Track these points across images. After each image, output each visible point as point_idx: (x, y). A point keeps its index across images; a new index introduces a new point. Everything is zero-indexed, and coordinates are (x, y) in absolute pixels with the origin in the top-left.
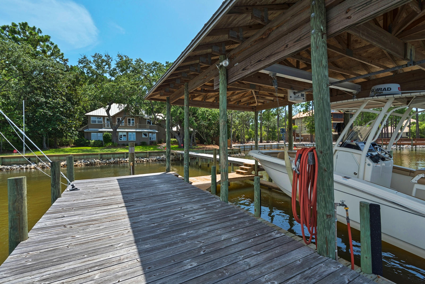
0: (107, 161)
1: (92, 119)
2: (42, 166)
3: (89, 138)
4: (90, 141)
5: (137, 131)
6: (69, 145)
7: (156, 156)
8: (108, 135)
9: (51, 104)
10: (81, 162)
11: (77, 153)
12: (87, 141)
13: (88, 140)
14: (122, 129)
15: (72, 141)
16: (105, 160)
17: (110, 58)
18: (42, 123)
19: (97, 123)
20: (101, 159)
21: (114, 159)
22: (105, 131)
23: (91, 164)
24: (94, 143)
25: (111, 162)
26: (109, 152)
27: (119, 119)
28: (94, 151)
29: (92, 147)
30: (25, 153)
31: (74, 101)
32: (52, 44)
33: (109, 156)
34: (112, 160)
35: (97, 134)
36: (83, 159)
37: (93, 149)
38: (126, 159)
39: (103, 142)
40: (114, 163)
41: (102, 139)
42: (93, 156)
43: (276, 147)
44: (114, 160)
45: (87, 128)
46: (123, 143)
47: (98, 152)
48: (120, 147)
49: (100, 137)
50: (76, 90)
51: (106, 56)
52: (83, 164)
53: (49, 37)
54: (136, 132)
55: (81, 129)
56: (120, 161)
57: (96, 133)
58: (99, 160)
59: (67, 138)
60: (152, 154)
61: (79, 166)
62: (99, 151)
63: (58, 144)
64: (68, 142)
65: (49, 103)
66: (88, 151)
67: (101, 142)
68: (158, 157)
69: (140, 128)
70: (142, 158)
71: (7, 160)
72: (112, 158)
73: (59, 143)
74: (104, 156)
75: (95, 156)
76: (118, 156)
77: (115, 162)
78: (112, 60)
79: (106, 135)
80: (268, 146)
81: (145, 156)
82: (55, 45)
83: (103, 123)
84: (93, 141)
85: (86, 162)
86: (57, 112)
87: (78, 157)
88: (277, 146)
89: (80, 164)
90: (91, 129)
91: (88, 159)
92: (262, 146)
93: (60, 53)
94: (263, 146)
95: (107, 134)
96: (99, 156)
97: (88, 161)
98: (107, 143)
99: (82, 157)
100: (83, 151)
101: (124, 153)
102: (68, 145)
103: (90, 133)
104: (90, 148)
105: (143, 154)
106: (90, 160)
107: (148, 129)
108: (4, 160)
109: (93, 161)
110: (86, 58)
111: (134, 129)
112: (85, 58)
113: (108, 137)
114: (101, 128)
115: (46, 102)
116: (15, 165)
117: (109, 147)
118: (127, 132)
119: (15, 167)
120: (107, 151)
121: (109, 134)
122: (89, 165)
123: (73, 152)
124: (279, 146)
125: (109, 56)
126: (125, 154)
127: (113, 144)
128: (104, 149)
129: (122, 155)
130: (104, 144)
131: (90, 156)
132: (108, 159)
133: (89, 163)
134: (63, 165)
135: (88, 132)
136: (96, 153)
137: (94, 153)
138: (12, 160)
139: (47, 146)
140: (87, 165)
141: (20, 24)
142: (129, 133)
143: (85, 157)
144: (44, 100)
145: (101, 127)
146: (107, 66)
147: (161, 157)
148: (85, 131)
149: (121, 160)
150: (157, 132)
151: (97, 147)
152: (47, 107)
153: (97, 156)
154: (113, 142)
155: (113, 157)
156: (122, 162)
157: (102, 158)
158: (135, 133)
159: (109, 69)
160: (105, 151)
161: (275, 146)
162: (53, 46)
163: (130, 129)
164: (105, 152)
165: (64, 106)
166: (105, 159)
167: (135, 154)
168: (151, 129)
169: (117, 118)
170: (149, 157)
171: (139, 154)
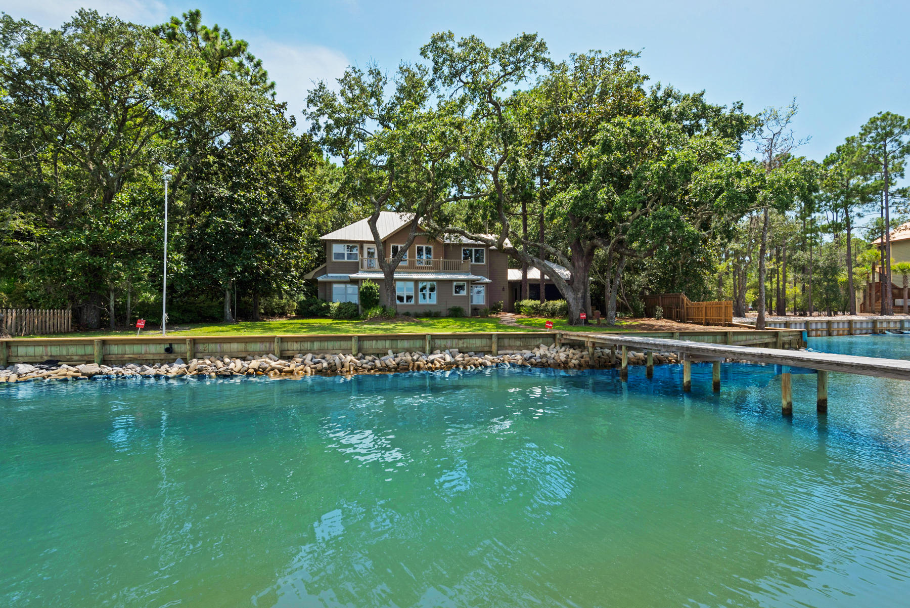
0: (378, 363)
1: (336, 249)
2: (199, 370)
3: (328, 298)
4: (331, 304)
5: (441, 277)
6: (286, 315)
7: (519, 348)
8: (371, 288)
9: (241, 203)
10: (303, 363)
11: (295, 332)
12: (324, 304)
13: (325, 301)
14: (404, 272)
15: (293, 306)
16: (370, 358)
17: (381, 80)
18: (221, 254)
19: (346, 260)
20: (360, 355)
21: (396, 353)
22: (365, 279)
23: (332, 370)
24: (340, 308)
25: (387, 366)
26: (380, 333)
27: (395, 249)
28: (338, 330)
29: (335, 319)
30: (167, 329)
31: (296, 204)
32: (250, 58)
33: (381, 344)
34: (390, 360)
35: (346, 288)
36: (310, 351)
37: (337, 323)
38: (431, 357)
39: (360, 306)
40: (397, 368)
41: (355, 299)
42: (337, 344)
43: (867, 329)
44: (398, 360)
45: (324, 272)
47: (348, 331)
48: (403, 321)
49: (352, 295)
50: (301, 179)
51: (371, 72)
52: (309, 369)
53: (246, 45)
54: (438, 281)
55: (310, 276)
56: (413, 361)
57: (343, 286)
58: (353, 358)
59: (281, 298)
61: (298, 373)
62: (349, 328)
63: (262, 311)
64: (283, 308)
65: (239, 202)
66: (323, 328)
67: (354, 308)
68: (528, 353)
69: (447, 268)
70: (476, 353)
71: (115, 349)
72: (390, 352)
73: (264, 309)
74: (367, 344)
75: (343, 344)
76: (405, 344)
77: (398, 364)
78: (385, 83)
79: (366, 288)
80: (841, 326)
81: (486, 349)
82: (255, 61)
83: (359, 257)
84: (337, 304)
85: (318, 362)
86: (257, 224)
87: (296, 346)
88: (870, 326)
89: (302, 367)
90: (331, 276)
91: (323, 352)
92: (819, 326)
93: (269, 83)
94: (825, 326)
95: (368, 285)
96: (354, 345)
97: (324, 358)
98: (370, 308)
99: (308, 345)
100: (311, 328)
101: (423, 337)
102: (282, 314)
103: (331, 283)
104: (329, 321)
105: (477, 343)
106: (328, 356)
107: (466, 273)
108: (108, 347)
109: (337, 361)
110: (324, 88)
111: (432, 273)
112: (322, 87)
113: (370, 294)
114: (356, 271)
115: (231, 199)
116: (132, 365)
117: (375, 320)
118: (416, 281)
119: (131, 370)
120: (371, 330)
121: (373, 285)
122: (326, 374)
123: (287, 331)
124: (878, 325)
125: (379, 73)
126: (428, 338)
127: (384, 310)
128: (365, 323)
129: (418, 343)
130: (363, 311)
131: (330, 345)
132: (378, 355)
133: (325, 365)
134: (255, 370)
135: (325, 283)
136: (344, 334)
137: (339, 334)
138: (128, 349)
139: (233, 313)
140: (320, 372)
141: (185, 16)
142: (421, 284)
143: (316, 345)
144: (226, 193)
145: (355, 268)
146: (373, 100)
147: (538, 353)
148: (320, 279)
149: (415, 358)
150: (487, 280)
151: (346, 318)
152: (233, 210)
153: (349, 343)
154: (384, 307)
155: (391, 348)
156: (419, 368)
157: (361, 352)
158: (434, 284)
159: (379, 106)
160: (367, 329)
161: (864, 326)
162: (252, 64)
163: (422, 273)
164: (368, 333)
165: (273, 209)
166: (370, 355)
167: (457, 340)
168: (473, 274)
169: (392, 245)
170: (500, 352)
171: (468, 340)
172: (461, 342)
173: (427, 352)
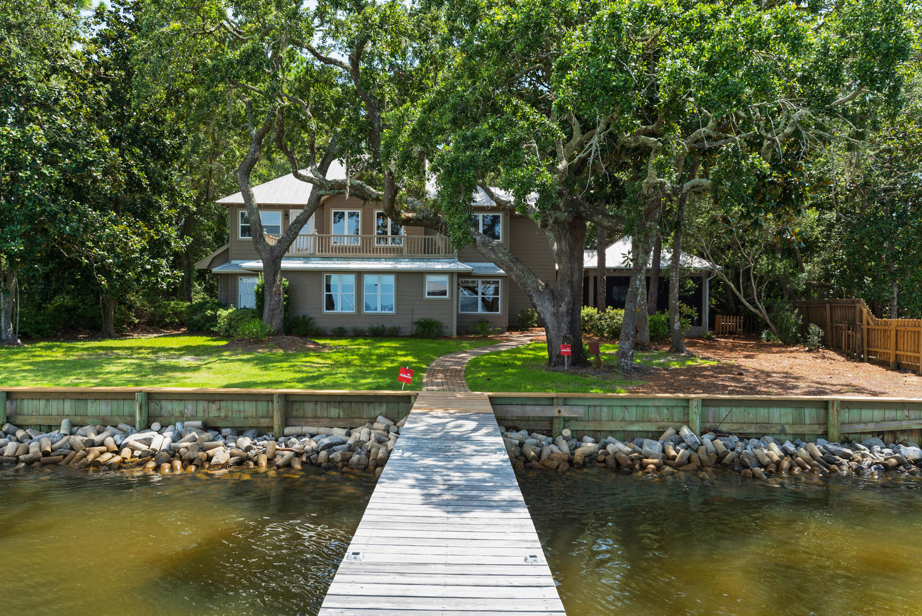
3: (231, 301)
5: (403, 266)
14: (338, 258)
46: (336, 325)
54: (399, 274)
55: (202, 265)
57: (255, 280)
60: (309, 408)
72: (64, 423)
103: (235, 276)
107: (449, 259)
111: (387, 259)
118: (360, 274)
135: (226, 276)
142: (369, 280)
148: (217, 270)
150: (501, 271)
158: (390, 280)
163: (369, 259)
167: (206, 404)
168: (462, 259)
169: (333, 211)
170: (287, 430)
171: (229, 404)
172: (214, 407)
173: (137, 426)
